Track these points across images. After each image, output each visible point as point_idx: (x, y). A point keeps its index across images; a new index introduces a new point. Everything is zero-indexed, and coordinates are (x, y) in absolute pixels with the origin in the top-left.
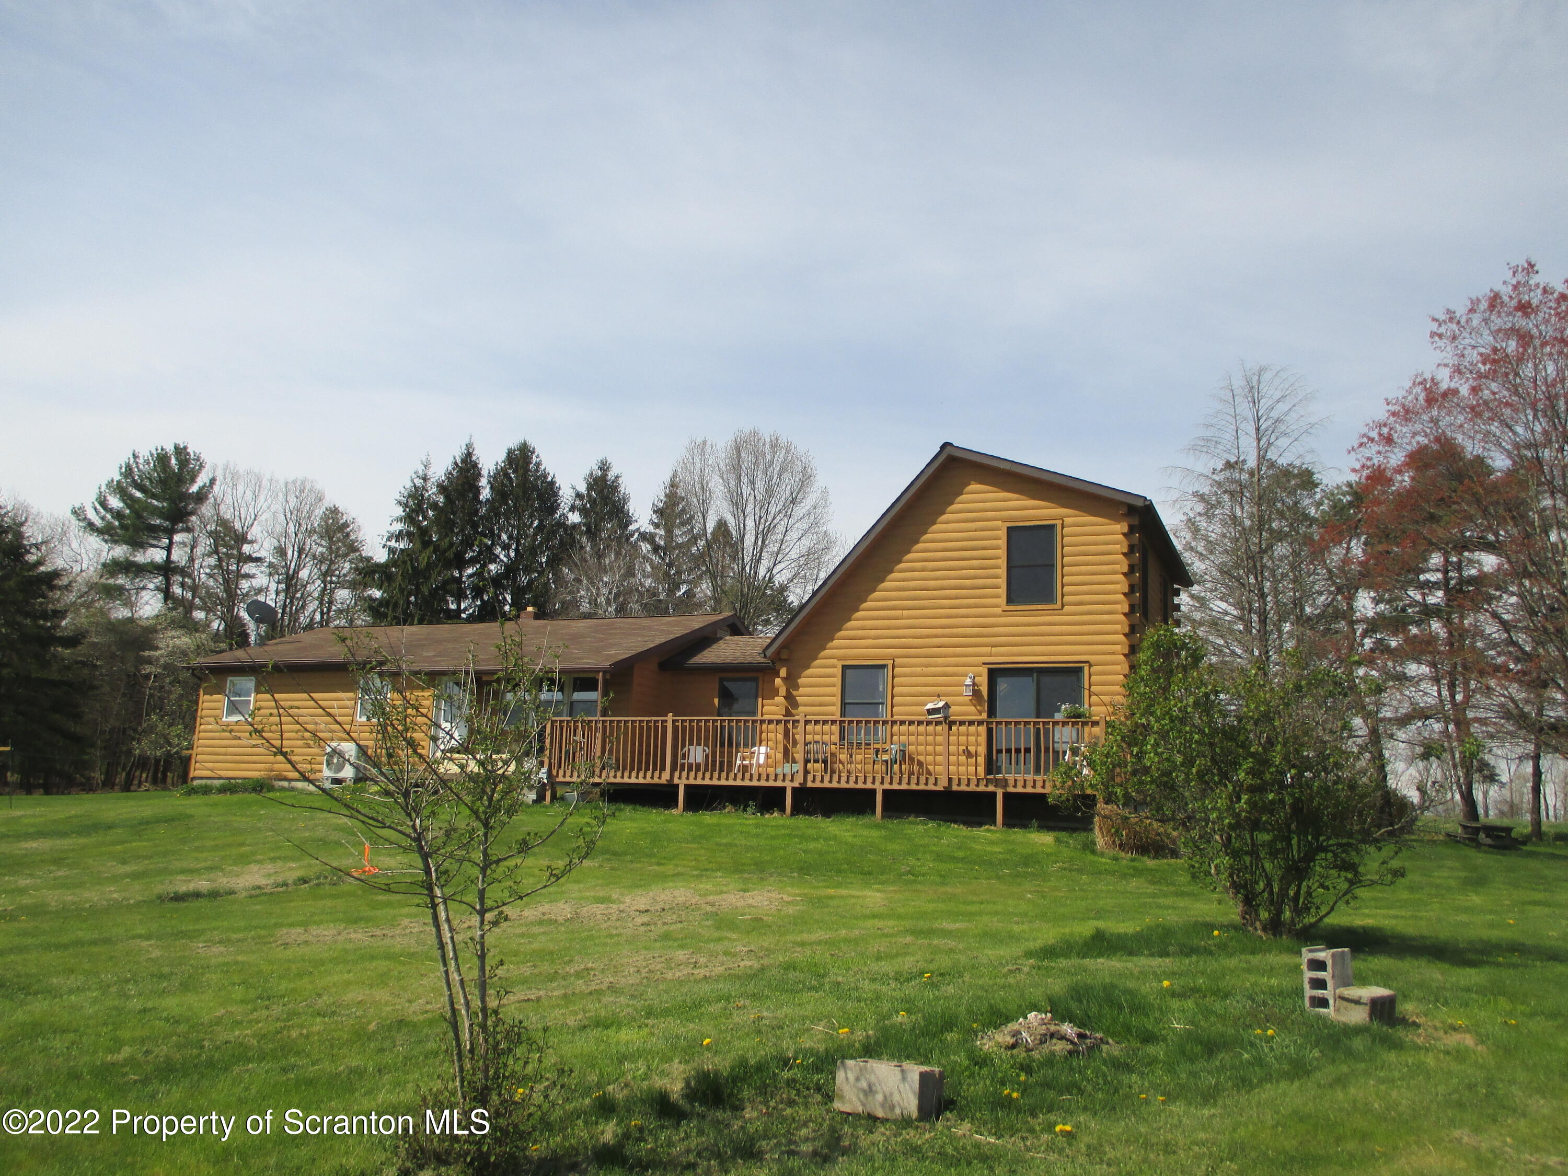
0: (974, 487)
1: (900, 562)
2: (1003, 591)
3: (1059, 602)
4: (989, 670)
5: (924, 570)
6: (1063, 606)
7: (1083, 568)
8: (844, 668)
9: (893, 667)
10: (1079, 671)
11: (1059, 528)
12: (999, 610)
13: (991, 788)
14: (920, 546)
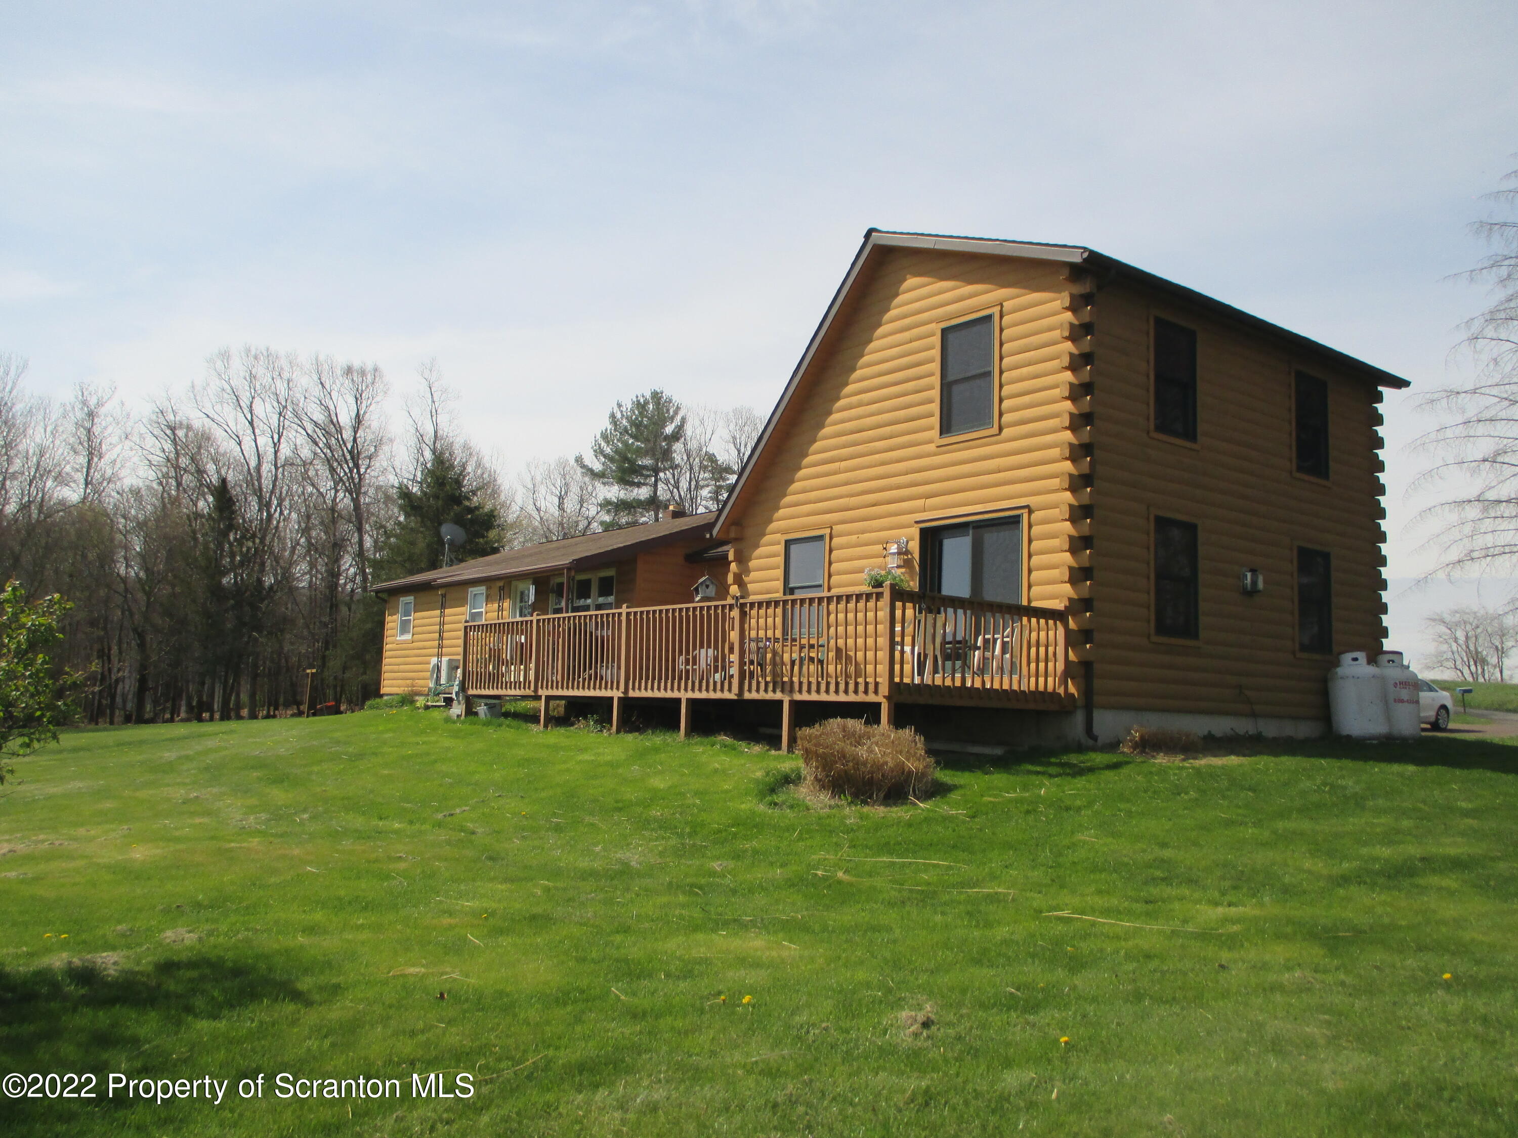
0: (911, 281)
1: (838, 399)
2: (935, 420)
3: (996, 425)
4: (922, 531)
5: (860, 405)
6: (1001, 429)
7: (1024, 371)
8: (788, 543)
9: (831, 538)
10: (1015, 521)
11: (997, 318)
12: (932, 447)
13: (778, 696)
14: (858, 374)
